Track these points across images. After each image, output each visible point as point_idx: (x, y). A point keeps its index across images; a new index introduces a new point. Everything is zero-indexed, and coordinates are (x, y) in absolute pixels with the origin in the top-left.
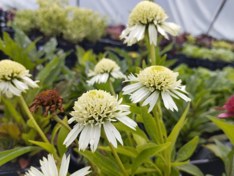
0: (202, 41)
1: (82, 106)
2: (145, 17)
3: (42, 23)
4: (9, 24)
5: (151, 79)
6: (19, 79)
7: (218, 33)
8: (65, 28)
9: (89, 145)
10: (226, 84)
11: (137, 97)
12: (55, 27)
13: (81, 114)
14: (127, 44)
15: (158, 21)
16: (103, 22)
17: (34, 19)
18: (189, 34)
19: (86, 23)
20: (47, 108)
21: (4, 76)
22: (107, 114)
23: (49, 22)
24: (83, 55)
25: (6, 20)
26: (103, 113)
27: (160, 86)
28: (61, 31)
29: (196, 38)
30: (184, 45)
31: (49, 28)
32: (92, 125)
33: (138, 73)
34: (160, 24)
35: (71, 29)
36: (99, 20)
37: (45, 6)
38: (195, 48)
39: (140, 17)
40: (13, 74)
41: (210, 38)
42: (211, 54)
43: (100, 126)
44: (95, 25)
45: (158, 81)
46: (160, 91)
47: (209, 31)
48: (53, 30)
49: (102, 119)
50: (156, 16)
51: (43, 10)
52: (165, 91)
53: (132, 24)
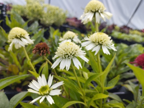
0: (123, 30)
1: (62, 49)
2: (94, 8)
3: (28, 13)
4: (8, 12)
5: (97, 39)
6: (24, 38)
7: (133, 25)
8: (41, 17)
9: (65, 67)
10: (136, 53)
11: (89, 47)
12: (35, 16)
13: (61, 52)
14: (83, 23)
15: (101, 10)
16: (65, 15)
17: (23, 11)
18: (116, 25)
19: (54, 15)
20: (42, 51)
21: (16, 36)
22: (75, 53)
23: (32, 13)
24: (53, 32)
25: (6, 11)
26: (73, 52)
27: (101, 42)
28: (39, 19)
29: (120, 28)
30: (113, 31)
31: (32, 16)
32: (67, 58)
33: (90, 36)
34: (102, 12)
35: (45, 17)
36: (62, 13)
37: (31, 3)
38: (119, 33)
39: (91, 8)
40: (21, 35)
41: (129, 28)
42: (129, 37)
43: (71, 58)
44: (60, 16)
45: (100, 40)
46: (101, 45)
47: (128, 24)
48: (34, 17)
49: (72, 55)
50: (100, 8)
51: (29, 5)
52: (104, 45)
53: (87, 11)
